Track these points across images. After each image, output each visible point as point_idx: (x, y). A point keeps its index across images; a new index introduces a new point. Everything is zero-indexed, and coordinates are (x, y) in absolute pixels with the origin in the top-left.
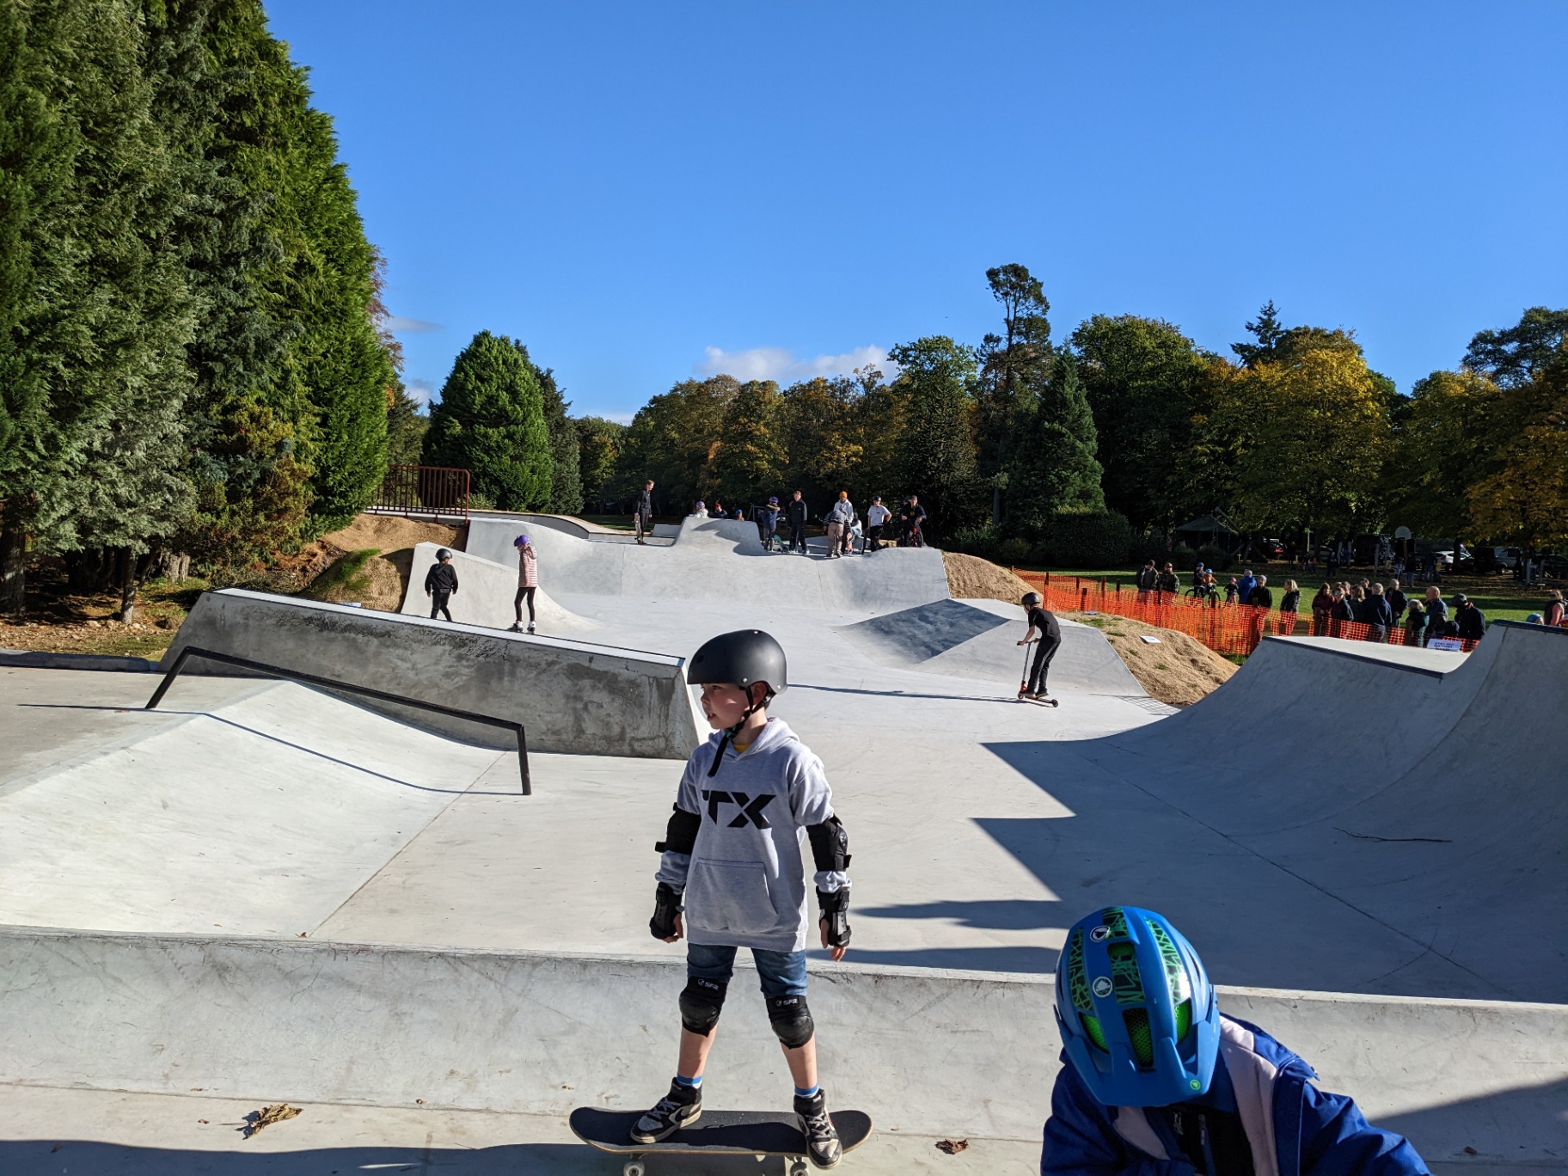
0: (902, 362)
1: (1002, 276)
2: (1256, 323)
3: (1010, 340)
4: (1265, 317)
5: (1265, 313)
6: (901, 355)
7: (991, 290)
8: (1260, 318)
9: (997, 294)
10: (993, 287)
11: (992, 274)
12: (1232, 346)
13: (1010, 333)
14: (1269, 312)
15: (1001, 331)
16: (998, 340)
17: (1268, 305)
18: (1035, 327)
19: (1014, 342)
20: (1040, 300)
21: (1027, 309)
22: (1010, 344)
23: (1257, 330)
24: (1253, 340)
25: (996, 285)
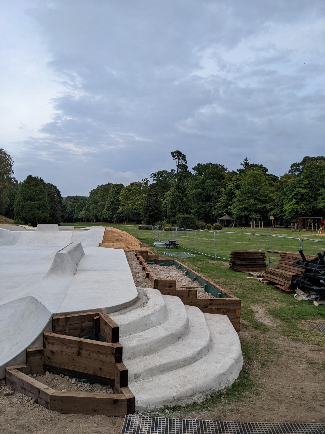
0: (154, 178)
1: (175, 154)
2: (243, 163)
3: (178, 171)
4: (246, 161)
5: (245, 160)
6: (154, 176)
7: (172, 158)
8: (244, 162)
9: (174, 158)
10: (173, 157)
11: (172, 153)
12: (237, 169)
13: (178, 169)
14: (246, 160)
15: (175, 168)
16: (175, 171)
17: (246, 158)
18: (184, 167)
19: (179, 171)
20: (185, 161)
21: (182, 162)
22: (178, 172)
23: (243, 165)
24: (243, 168)
25: (174, 156)
